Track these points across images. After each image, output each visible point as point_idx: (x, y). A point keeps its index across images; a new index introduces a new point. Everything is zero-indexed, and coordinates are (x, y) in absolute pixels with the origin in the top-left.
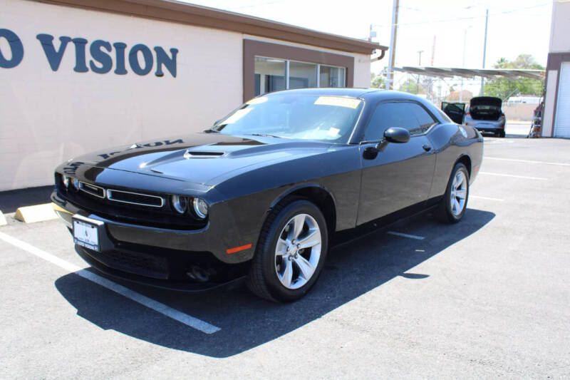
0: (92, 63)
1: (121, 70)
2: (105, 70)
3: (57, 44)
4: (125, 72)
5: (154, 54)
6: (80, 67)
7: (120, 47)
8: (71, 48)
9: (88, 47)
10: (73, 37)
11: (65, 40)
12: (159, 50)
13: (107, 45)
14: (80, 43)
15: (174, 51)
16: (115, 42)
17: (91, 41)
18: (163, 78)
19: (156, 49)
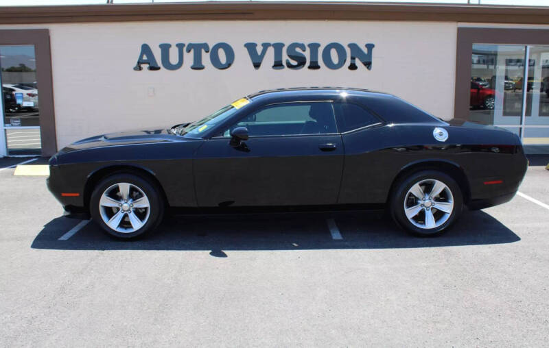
3: (259, 49)
5: (348, 51)
6: (278, 65)
7: (314, 47)
8: (271, 51)
9: (284, 50)
10: (272, 43)
11: (266, 46)
12: (353, 47)
13: (302, 47)
14: (278, 47)
15: (370, 47)
16: (308, 43)
17: (287, 44)
18: (356, 71)
19: (350, 46)
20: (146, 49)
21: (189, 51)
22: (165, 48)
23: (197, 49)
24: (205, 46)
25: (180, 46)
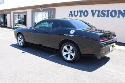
0: (101, 15)
1: (108, 16)
2: (104, 16)
3: (94, 12)
4: (109, 17)
5: (118, 12)
6: (98, 16)
7: (108, 11)
8: (97, 12)
9: (100, 12)
10: (97, 10)
11: (96, 11)
14: (99, 11)
15: (124, 11)
16: (107, 10)
17: (101, 11)
18: (120, 18)
19: (118, 11)
20: (71, 12)
21: (79, 12)
22: (74, 12)
23: (81, 12)
24: (82, 11)
25: (77, 11)
